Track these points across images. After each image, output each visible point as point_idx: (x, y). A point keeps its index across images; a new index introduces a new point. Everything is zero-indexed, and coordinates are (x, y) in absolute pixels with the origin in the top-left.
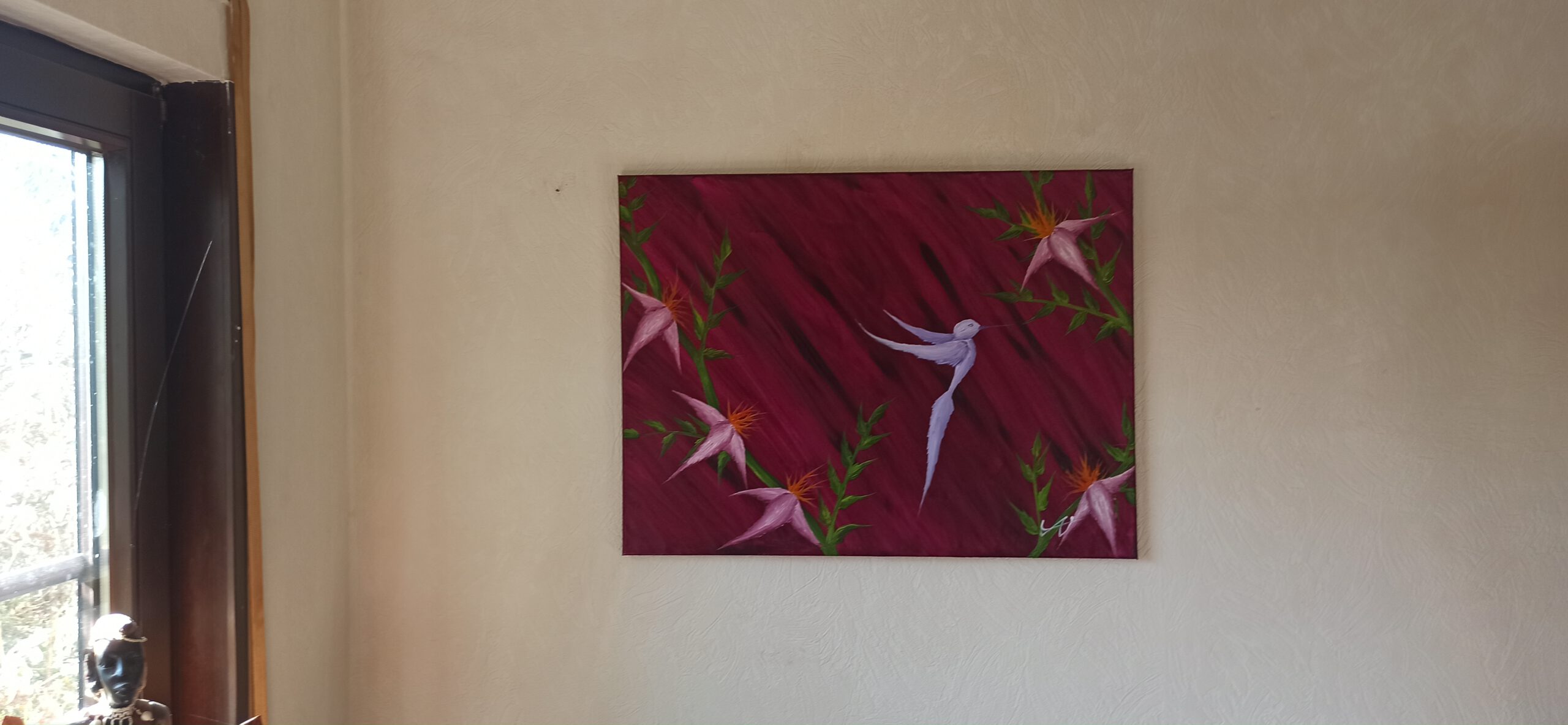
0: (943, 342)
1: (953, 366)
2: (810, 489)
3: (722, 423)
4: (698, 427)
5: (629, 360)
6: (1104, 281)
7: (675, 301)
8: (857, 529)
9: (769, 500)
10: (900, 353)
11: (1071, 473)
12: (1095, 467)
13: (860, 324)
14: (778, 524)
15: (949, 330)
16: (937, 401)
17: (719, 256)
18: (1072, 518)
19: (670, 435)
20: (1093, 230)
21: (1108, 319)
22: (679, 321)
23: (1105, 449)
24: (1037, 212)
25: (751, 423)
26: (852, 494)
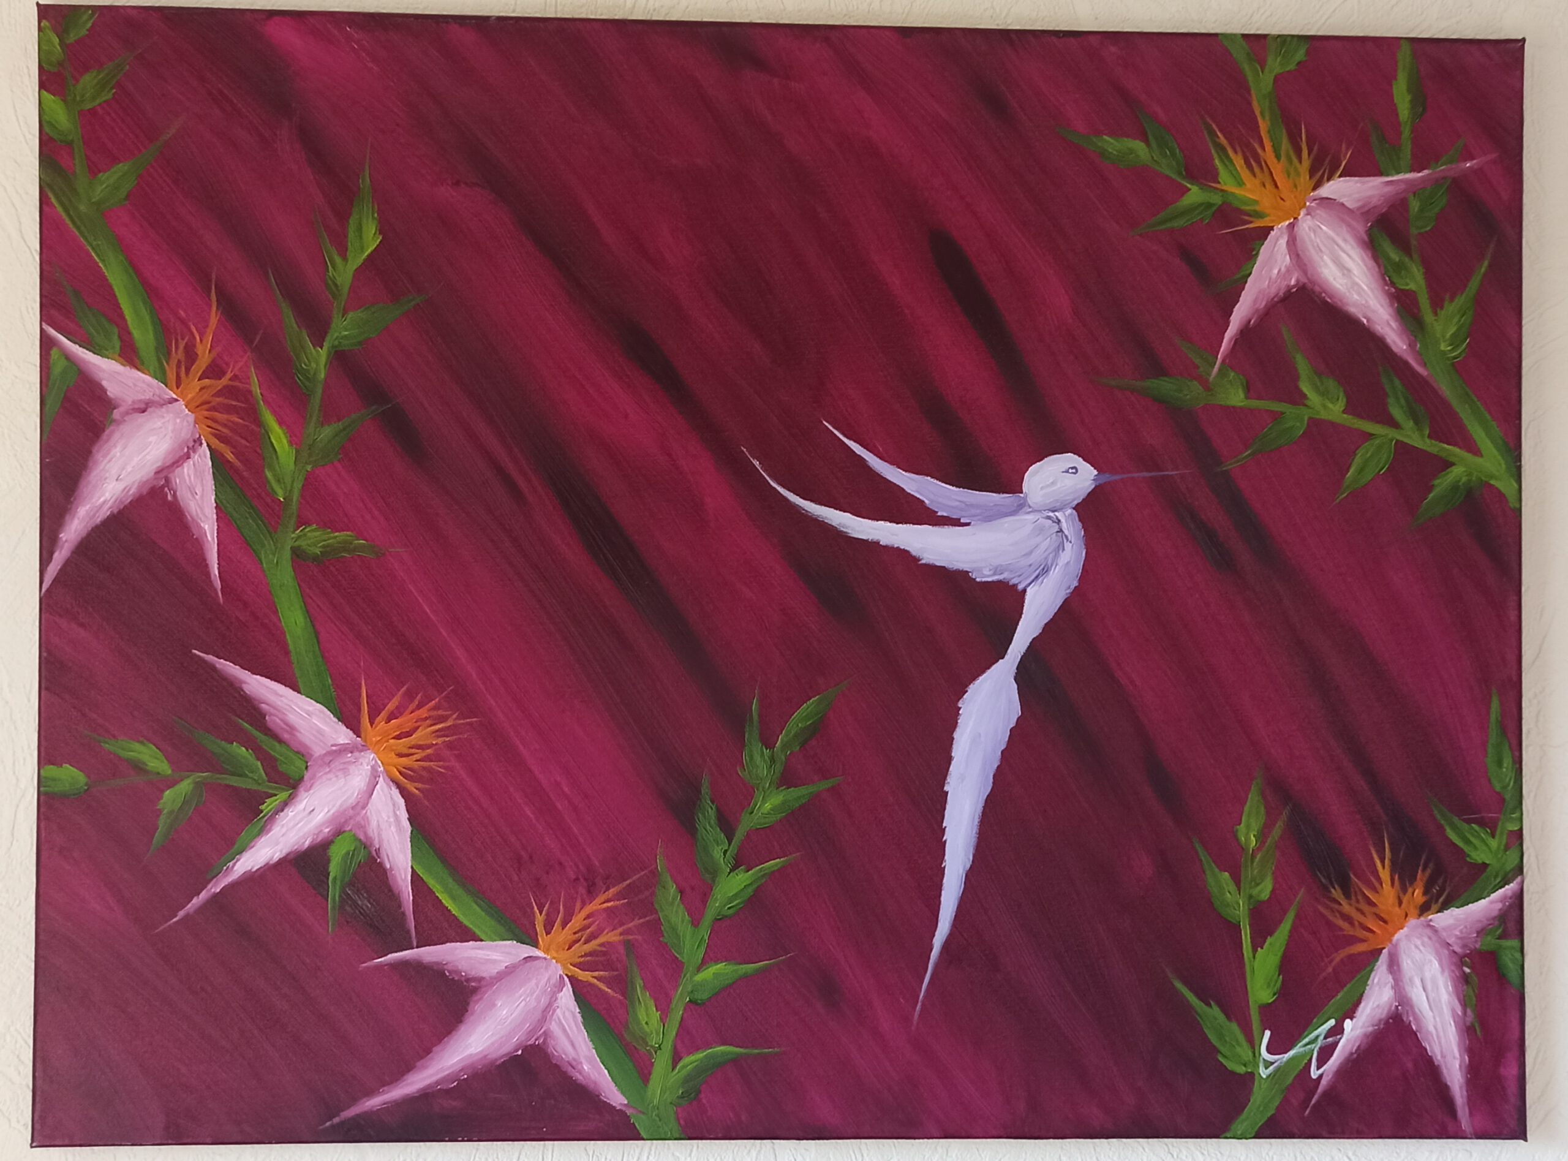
0: (991, 516)
1: (1020, 587)
2: (602, 945)
3: (343, 750)
4: (270, 763)
5: (60, 557)
6: (1444, 353)
7: (207, 382)
8: (736, 1062)
9: (480, 979)
10: (872, 547)
11: (1347, 895)
12: (1413, 879)
13: (756, 463)
14: (507, 1048)
15: (1011, 485)
16: (972, 688)
17: (343, 253)
18: (1348, 1024)
19: (185, 786)
20: (1415, 205)
21: (1452, 459)
22: (215, 443)
23: (1441, 829)
24: (1260, 151)
25: (429, 751)
26: (726, 959)
